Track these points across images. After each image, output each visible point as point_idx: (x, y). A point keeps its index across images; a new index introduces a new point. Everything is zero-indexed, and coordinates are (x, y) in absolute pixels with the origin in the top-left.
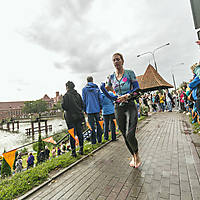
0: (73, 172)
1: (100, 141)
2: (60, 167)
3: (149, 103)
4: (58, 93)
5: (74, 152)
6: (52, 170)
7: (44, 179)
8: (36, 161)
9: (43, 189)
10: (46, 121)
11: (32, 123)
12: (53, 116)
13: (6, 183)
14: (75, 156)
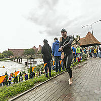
0: (46, 85)
1: (60, 71)
2: (40, 81)
3: (88, 53)
4: (40, 46)
5: (47, 75)
6: (36, 82)
7: (32, 86)
8: (29, 77)
9: (32, 91)
10: (34, 59)
11: (28, 59)
12: (37, 56)
13: (16, 86)
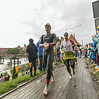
0: (30, 84)
2: (24, 81)
4: (25, 45)
6: (19, 82)
7: (15, 87)
10: (18, 59)
11: (11, 59)
14: (32, 76)
